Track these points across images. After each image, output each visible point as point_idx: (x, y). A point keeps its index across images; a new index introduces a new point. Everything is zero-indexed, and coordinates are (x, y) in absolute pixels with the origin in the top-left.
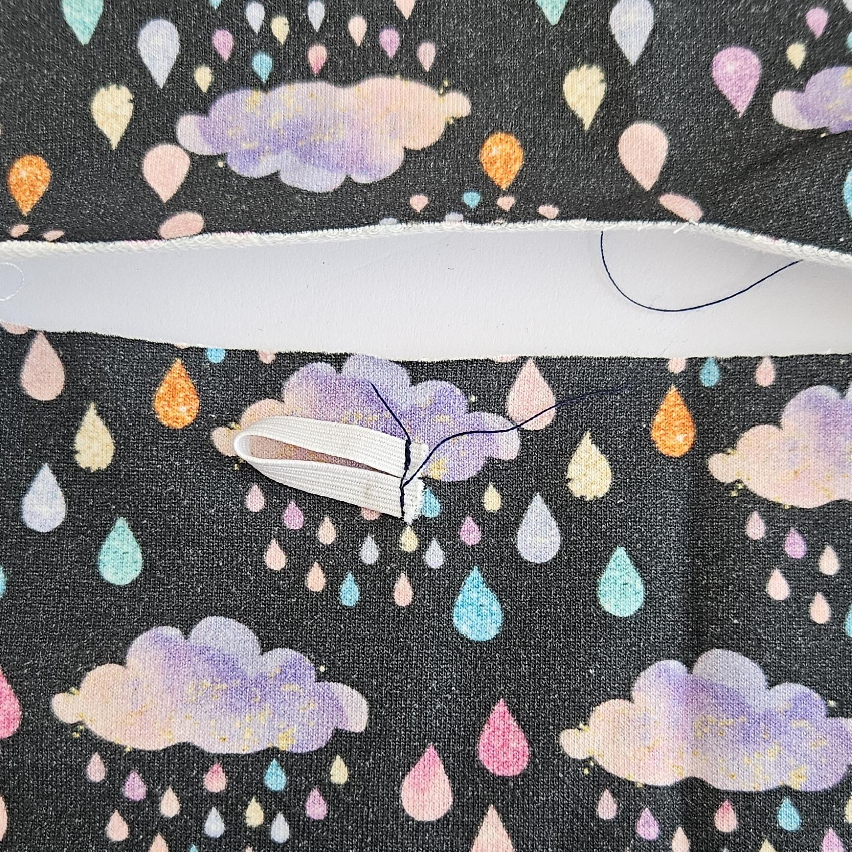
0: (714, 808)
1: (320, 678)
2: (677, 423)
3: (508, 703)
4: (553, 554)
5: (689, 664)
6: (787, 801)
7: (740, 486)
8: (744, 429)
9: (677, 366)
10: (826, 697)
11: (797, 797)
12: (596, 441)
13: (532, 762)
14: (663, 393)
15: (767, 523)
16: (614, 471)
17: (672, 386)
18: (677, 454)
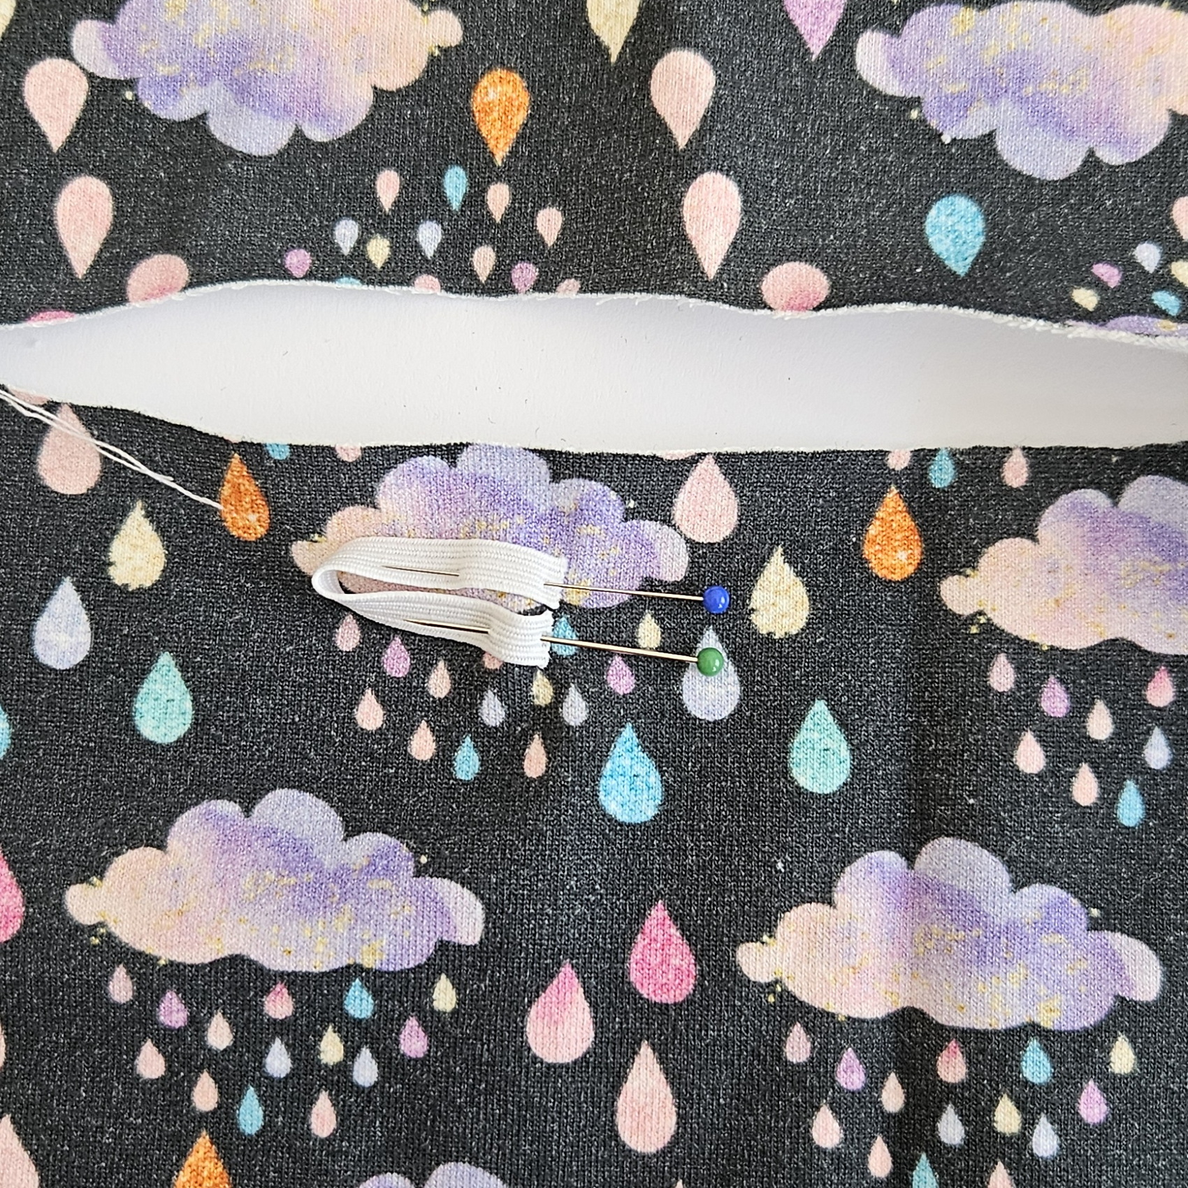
0: (937, 1049)
1: (420, 872)
2: (899, 537)
3: (670, 906)
4: (730, 708)
5: (910, 857)
6: (1034, 1044)
7: (983, 620)
8: (989, 542)
9: (899, 461)
10: (1087, 903)
11: (1048, 1038)
12: (790, 559)
13: (700, 986)
14: (880, 495)
15: (1017, 669)
16: (813, 599)
17: (893, 487)
18: (897, 577)
